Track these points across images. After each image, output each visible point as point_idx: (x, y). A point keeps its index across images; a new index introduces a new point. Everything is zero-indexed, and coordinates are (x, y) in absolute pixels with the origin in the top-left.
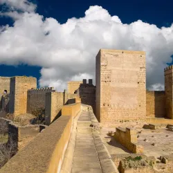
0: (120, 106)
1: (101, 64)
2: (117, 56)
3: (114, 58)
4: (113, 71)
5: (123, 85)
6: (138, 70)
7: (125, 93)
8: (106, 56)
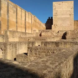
0: (62, 25)
1: (53, 8)
2: (60, 4)
3: (59, 5)
4: (59, 11)
5: (63, 16)
6: (70, 9)
7: (64, 20)
8: (55, 5)
